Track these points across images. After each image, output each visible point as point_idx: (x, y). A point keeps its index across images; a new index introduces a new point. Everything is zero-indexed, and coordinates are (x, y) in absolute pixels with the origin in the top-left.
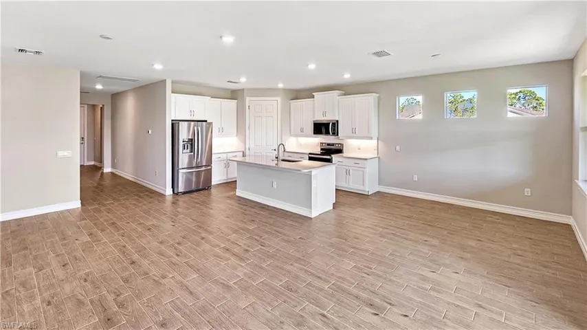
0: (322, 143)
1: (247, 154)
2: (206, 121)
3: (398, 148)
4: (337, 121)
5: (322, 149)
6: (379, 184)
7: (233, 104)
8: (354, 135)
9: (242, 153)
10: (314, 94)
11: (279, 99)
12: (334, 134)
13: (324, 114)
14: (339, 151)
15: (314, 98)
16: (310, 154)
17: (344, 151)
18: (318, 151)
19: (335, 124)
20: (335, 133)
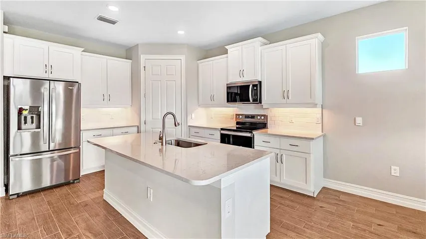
0: (239, 115)
1: (142, 129)
2: (78, 82)
3: (359, 120)
4: (260, 82)
5: (238, 123)
6: (324, 177)
7: (126, 64)
8: (284, 101)
9: (135, 129)
10: (227, 47)
11: (183, 57)
12: (255, 100)
13: (241, 73)
14: (263, 126)
15: (227, 53)
16: (222, 129)
17: (268, 125)
18: (233, 125)
19: (258, 86)
20: (258, 100)
